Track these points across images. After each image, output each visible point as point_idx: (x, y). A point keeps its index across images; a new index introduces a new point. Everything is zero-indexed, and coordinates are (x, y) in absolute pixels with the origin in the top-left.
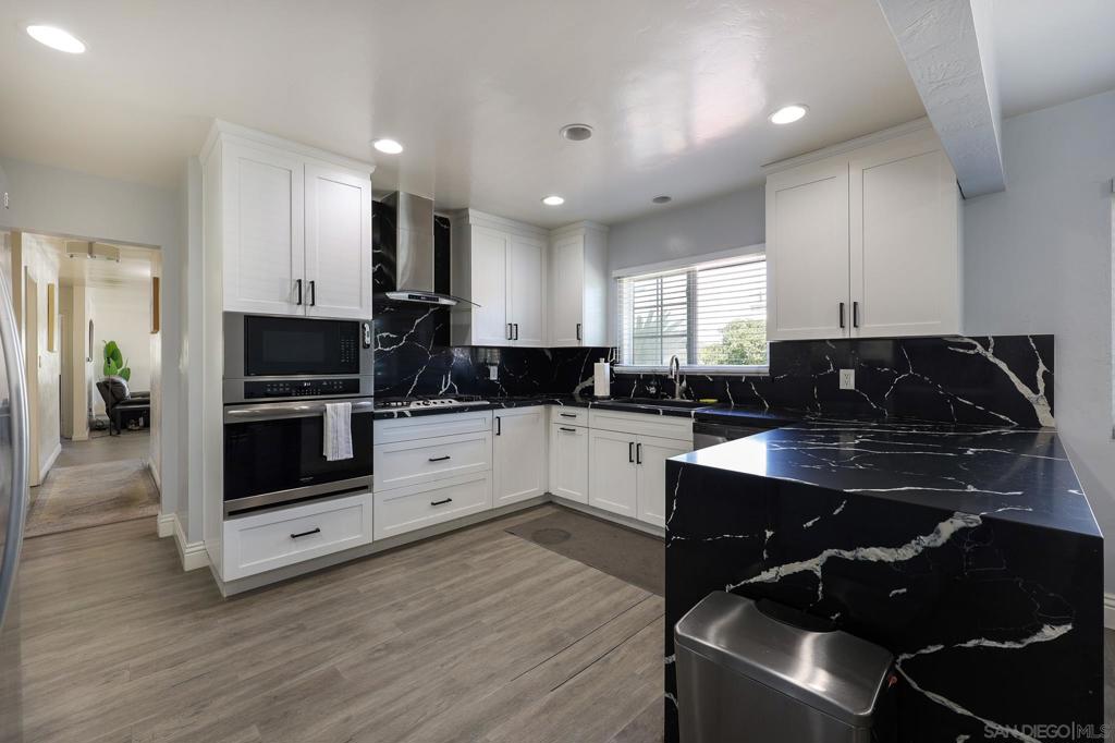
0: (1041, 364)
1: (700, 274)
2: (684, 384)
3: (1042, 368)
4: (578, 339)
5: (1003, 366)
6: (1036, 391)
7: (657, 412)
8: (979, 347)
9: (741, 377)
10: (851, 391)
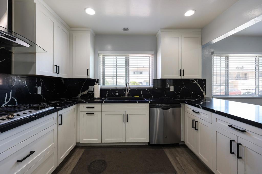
0: (204, 85)
1: (130, 57)
2: (129, 91)
3: (204, 86)
4: (88, 75)
5: (199, 85)
6: (203, 90)
7: (136, 102)
8: (196, 81)
9: (146, 89)
10: (173, 91)
